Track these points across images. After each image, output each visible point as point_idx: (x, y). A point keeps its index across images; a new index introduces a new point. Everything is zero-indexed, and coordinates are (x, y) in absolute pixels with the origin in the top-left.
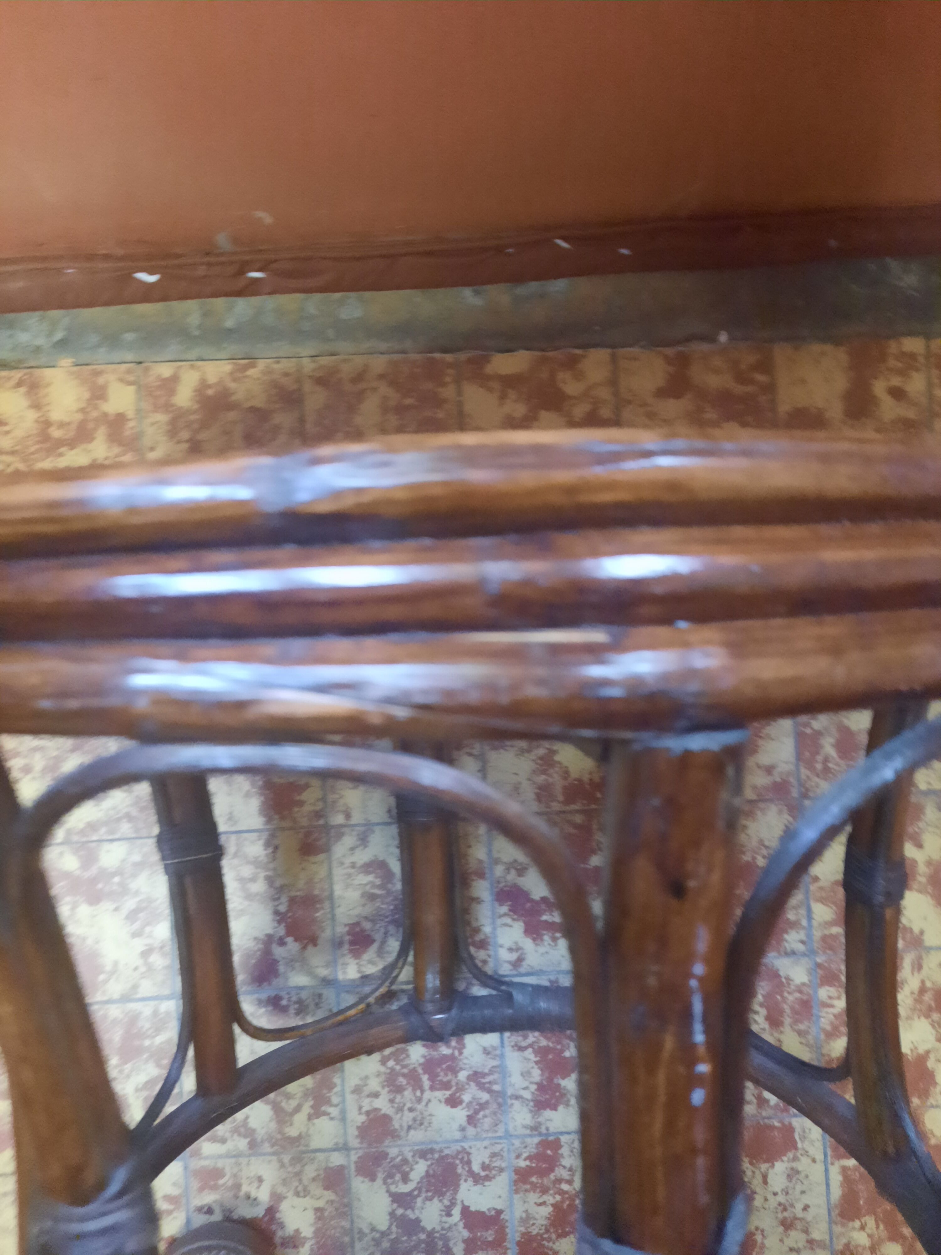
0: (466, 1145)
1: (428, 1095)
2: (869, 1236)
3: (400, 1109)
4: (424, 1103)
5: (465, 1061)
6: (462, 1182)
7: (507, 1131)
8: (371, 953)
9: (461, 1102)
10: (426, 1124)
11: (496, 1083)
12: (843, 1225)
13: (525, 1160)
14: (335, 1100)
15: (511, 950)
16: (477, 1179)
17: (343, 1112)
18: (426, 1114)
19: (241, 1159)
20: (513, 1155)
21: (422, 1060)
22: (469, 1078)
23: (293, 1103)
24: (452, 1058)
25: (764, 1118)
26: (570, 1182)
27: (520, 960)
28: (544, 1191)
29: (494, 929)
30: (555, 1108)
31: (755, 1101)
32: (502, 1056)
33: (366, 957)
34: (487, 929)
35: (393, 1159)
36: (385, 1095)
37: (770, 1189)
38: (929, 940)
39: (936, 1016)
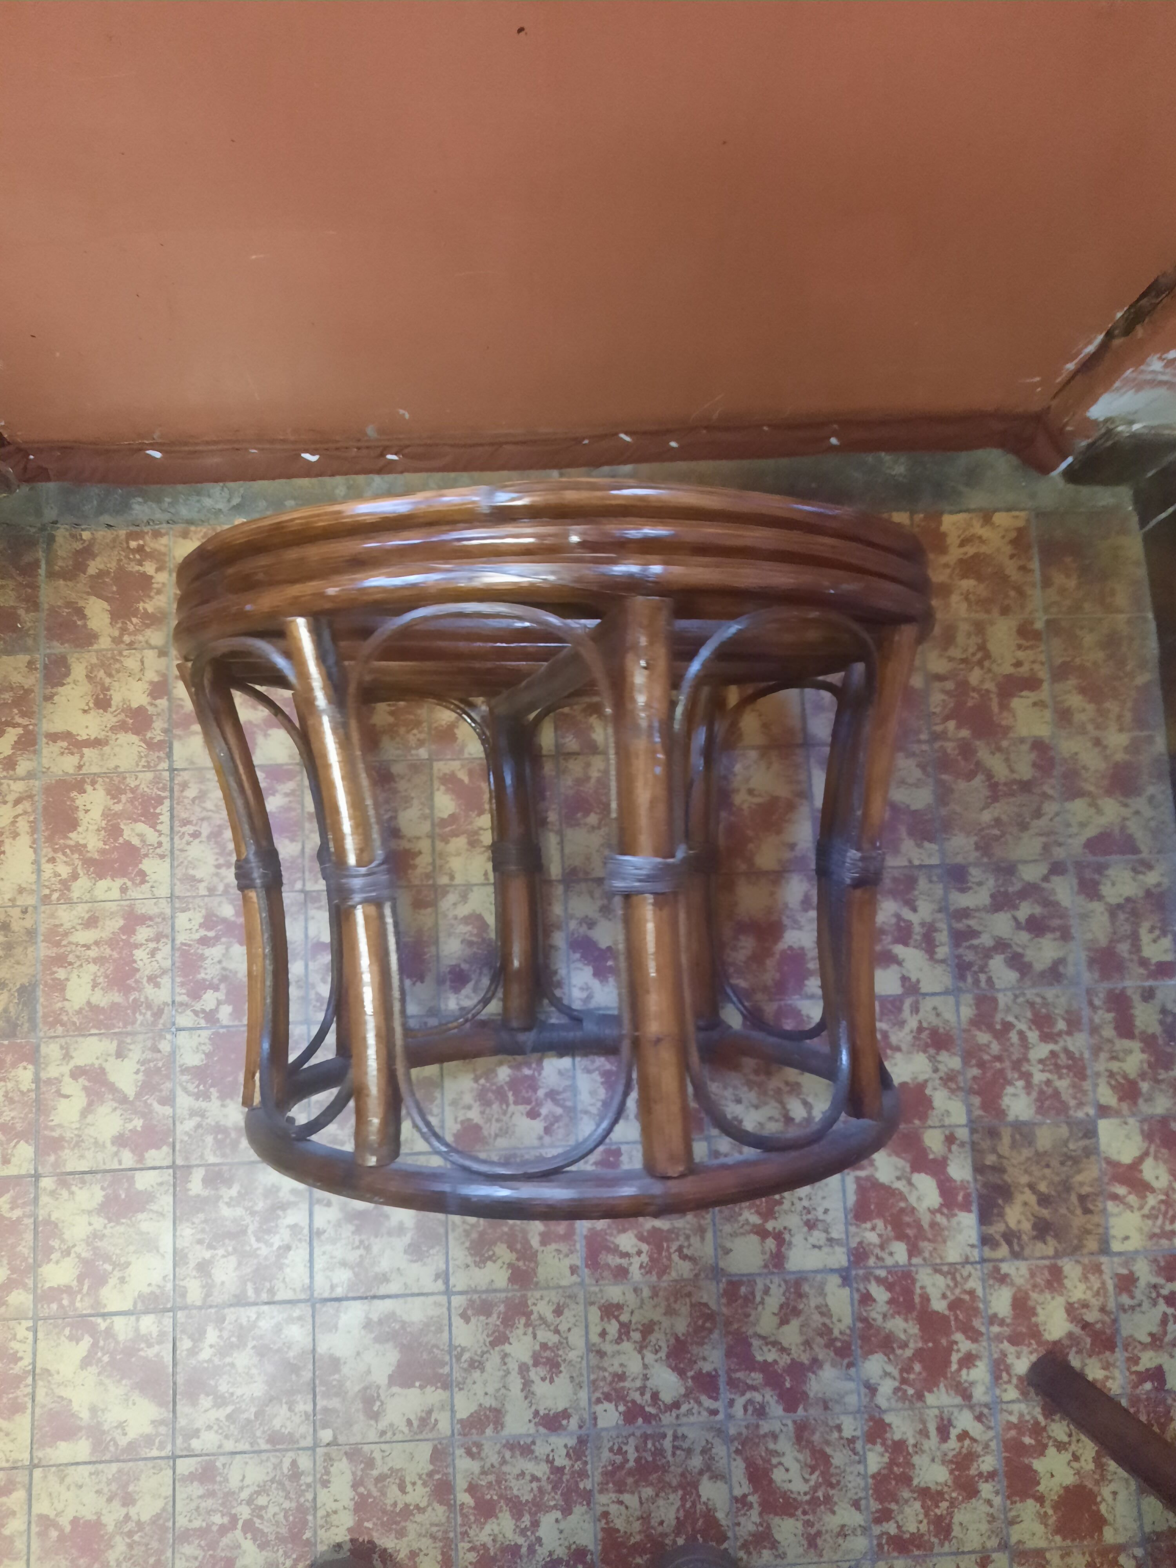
1: (512, 1108)
2: (880, 1236)
3: (489, 1120)
4: (509, 1115)
5: (543, 1081)
8: (468, 990)
9: (539, 1115)
10: (510, 1133)
11: (568, 1100)
12: (858, 1226)
15: (582, 989)
18: (510, 1124)
21: (508, 1079)
22: (546, 1095)
24: (532, 1078)
27: (589, 998)
29: (569, 972)
31: (783, 1120)
32: (574, 1078)
33: (464, 992)
34: (563, 972)
36: (477, 1108)
38: (925, 988)
39: (932, 1051)
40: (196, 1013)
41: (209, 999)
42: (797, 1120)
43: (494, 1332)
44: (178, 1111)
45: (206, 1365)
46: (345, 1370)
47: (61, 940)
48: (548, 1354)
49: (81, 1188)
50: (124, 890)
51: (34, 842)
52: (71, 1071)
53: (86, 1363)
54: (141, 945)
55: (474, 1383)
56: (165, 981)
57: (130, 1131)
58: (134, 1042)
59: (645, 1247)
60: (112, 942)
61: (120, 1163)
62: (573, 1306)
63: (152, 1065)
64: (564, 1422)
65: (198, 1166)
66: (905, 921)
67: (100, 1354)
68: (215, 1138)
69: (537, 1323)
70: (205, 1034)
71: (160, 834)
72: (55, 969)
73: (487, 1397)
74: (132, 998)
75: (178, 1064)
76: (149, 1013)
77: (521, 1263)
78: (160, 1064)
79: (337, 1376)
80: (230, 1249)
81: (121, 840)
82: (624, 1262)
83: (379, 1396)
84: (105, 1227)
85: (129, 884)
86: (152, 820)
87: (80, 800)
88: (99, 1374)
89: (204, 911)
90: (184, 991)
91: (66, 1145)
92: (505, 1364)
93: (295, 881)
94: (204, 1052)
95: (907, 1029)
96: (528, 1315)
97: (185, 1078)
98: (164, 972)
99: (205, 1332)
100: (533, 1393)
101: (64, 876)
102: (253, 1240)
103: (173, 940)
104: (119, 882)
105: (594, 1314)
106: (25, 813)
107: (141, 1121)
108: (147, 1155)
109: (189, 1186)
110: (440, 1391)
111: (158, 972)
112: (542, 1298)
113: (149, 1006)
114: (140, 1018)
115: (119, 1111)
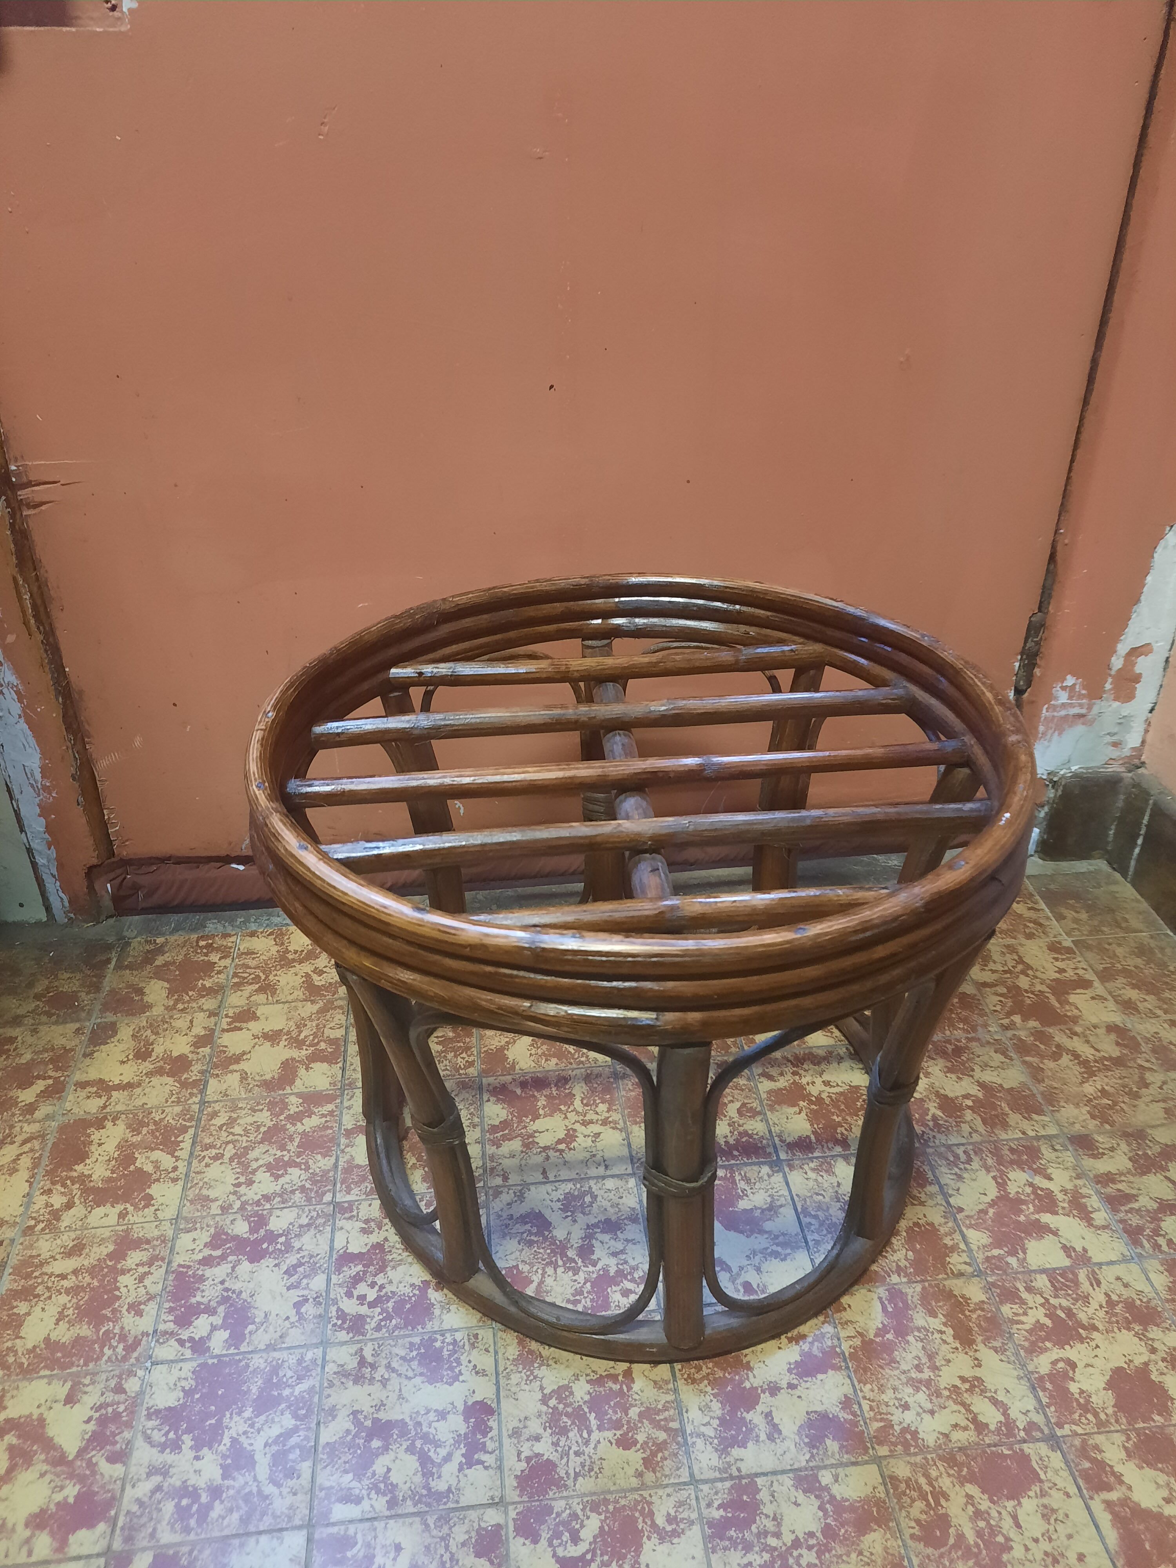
0: (645, 1494)
1: (596, 1435)
3: (565, 1454)
4: (592, 1445)
5: (636, 1397)
6: (645, 1539)
7: (692, 1475)
9: (635, 1442)
10: (596, 1469)
11: (673, 1420)
13: (718, 1508)
14: (490, 1446)
16: (664, 1536)
17: (500, 1459)
18: (595, 1458)
19: (376, 1523)
20: (703, 1504)
21: (587, 1397)
22: (640, 1415)
23: (443, 1452)
24: (620, 1395)
25: (989, 1445)
26: (778, 1535)
28: (748, 1548)
30: (744, 1445)
31: (972, 1427)
32: (676, 1391)
35: (558, 1515)
36: (547, 1438)
37: (1026, 1534)
38: (1097, 1256)
39: (1138, 1328)
40: (181, 1342)
41: (201, 1325)
42: (992, 1427)
44: (133, 1470)
47: (33, 1272)
50: (122, 1215)
51: (33, 1176)
54: (129, 1271)
56: (151, 1309)
57: (58, 1504)
58: (93, 1383)
60: (93, 1271)
61: (30, 1553)
63: (110, 1410)
65: (144, 1549)
66: (1042, 1189)
68: (177, 1506)
70: (188, 1367)
71: (177, 1159)
72: (15, 1304)
74: (103, 1330)
75: (145, 1406)
76: (121, 1346)
78: (121, 1408)
81: (132, 1168)
85: (130, 1208)
86: (171, 1147)
87: (96, 1135)
89: (212, 1230)
90: (171, 1318)
93: (324, 1194)
94: (183, 1390)
95: (1094, 1305)
97: (151, 1424)
98: (151, 1298)
101: (57, 1206)
103: (170, 1263)
104: (119, 1208)
106: (32, 1150)
107: (78, 1487)
108: (72, 1539)
111: (143, 1299)
113: (123, 1338)
114: (108, 1352)
115: (48, 1477)
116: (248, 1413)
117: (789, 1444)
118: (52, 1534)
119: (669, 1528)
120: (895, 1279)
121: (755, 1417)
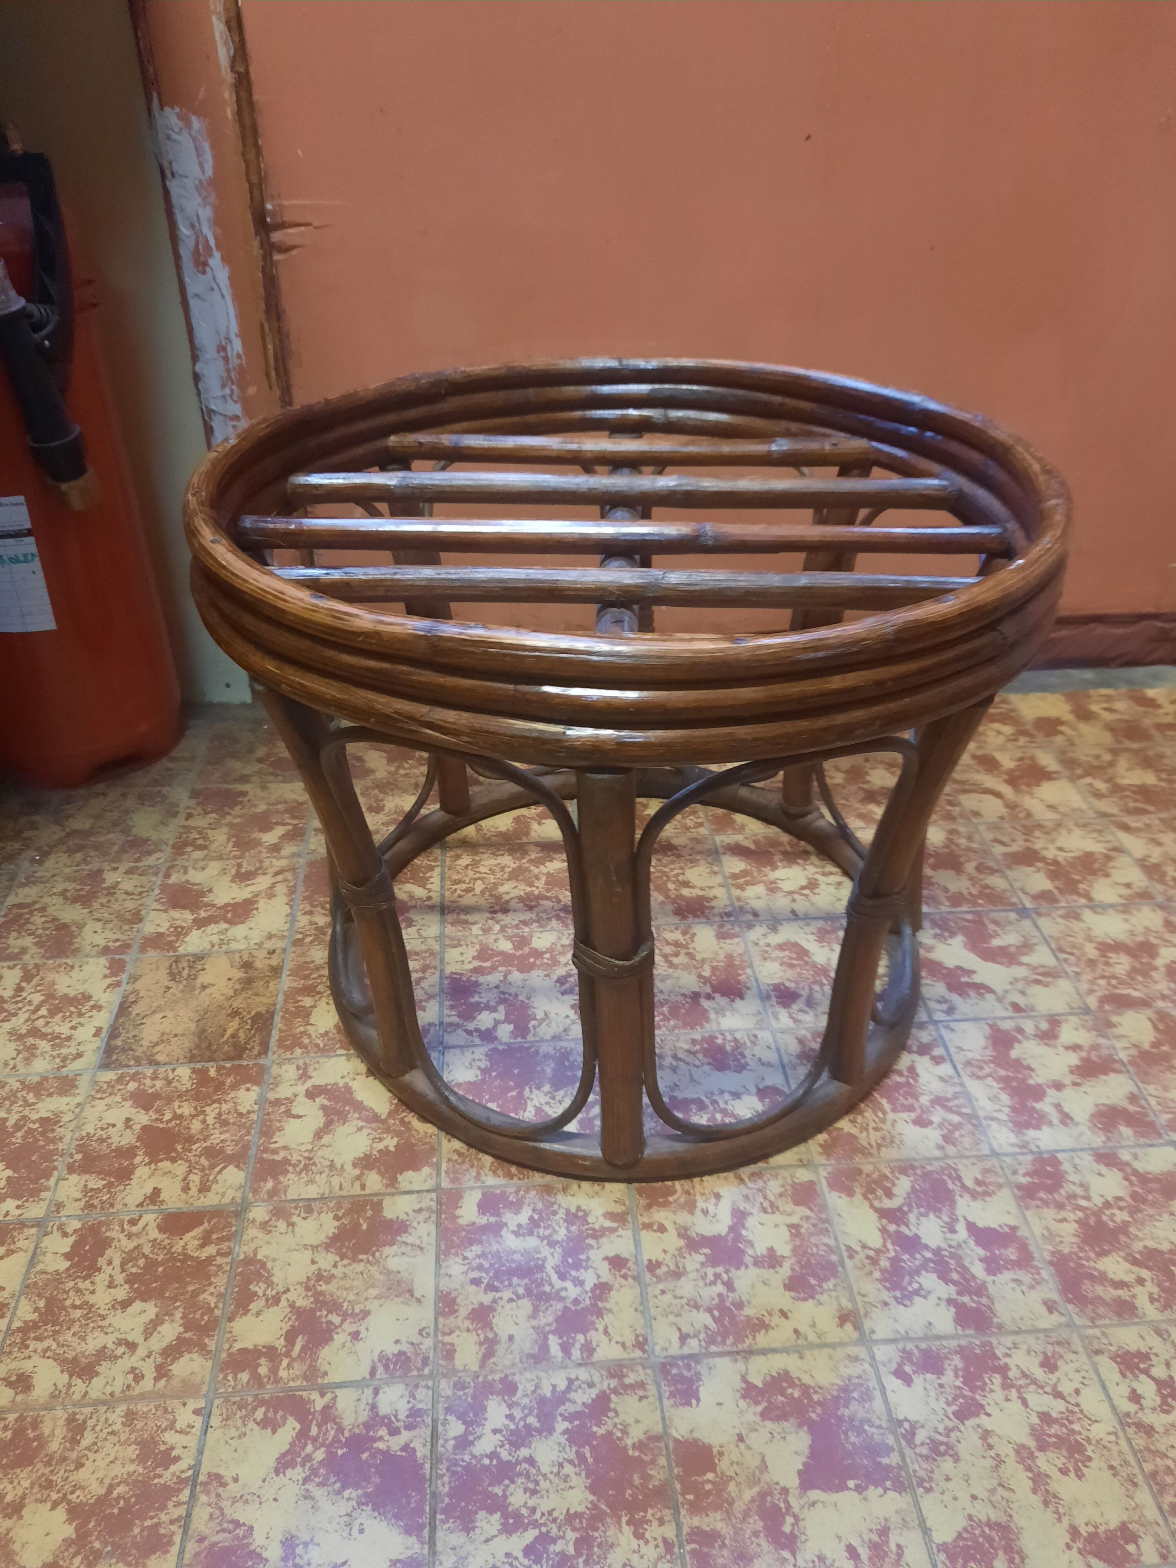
0: (950, 1162)
1: (891, 1116)
5: (924, 1087)
6: (957, 1198)
7: (992, 1149)
9: (931, 1123)
10: (897, 1142)
11: (964, 1107)
13: (1025, 1175)
16: (976, 1195)
18: (894, 1133)
20: (1008, 1172)
22: (931, 1101)
26: (1087, 1198)
27: (952, 1008)
28: (1060, 1206)
30: (1038, 1128)
32: (962, 1085)
33: (796, 1006)
35: (868, 1175)
40: (469, 1033)
41: (485, 1020)
43: (955, 1399)
45: (486, 1461)
46: (723, 1465)
47: (311, 973)
48: (1054, 1429)
49: (305, 1218)
51: (291, 900)
52: (307, 1091)
53: (283, 1464)
55: (948, 1479)
56: (432, 1005)
57: (380, 1151)
59: (1145, 1274)
61: (363, 1187)
62: (1069, 1356)
64: (1131, 1548)
65: (472, 1188)
67: (309, 1448)
69: (1022, 1382)
70: (480, 1051)
71: (431, 889)
72: (300, 998)
73: (978, 1504)
77: (966, 1299)
79: (710, 1476)
80: (521, 1291)
82: (1123, 1293)
83: (788, 1507)
84: (335, 1266)
86: (421, 880)
88: (305, 1481)
89: (478, 947)
90: (455, 1013)
91: (290, 1168)
92: (990, 1447)
94: (480, 1068)
96: (1003, 1370)
98: (431, 996)
99: (484, 1409)
100: (1055, 1496)
101: (322, 923)
102: (554, 1277)
103: (443, 970)
105: (1109, 1370)
106: (286, 880)
107: (396, 1139)
108: (401, 1177)
109: (459, 1212)
110: (891, 1494)
112: (1015, 1346)
115: (365, 1131)
116: (547, 1088)
117: (1083, 1128)
118: (380, 1173)
119: (979, 1189)
120: (1160, 1004)
121: (1045, 1106)
